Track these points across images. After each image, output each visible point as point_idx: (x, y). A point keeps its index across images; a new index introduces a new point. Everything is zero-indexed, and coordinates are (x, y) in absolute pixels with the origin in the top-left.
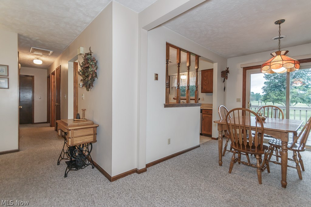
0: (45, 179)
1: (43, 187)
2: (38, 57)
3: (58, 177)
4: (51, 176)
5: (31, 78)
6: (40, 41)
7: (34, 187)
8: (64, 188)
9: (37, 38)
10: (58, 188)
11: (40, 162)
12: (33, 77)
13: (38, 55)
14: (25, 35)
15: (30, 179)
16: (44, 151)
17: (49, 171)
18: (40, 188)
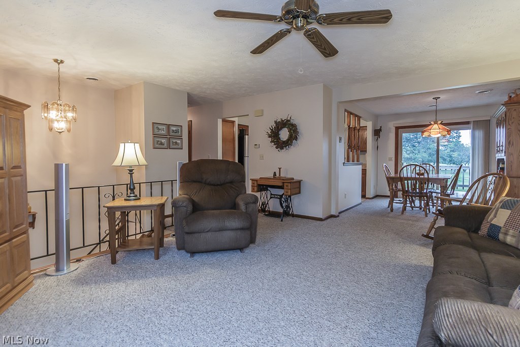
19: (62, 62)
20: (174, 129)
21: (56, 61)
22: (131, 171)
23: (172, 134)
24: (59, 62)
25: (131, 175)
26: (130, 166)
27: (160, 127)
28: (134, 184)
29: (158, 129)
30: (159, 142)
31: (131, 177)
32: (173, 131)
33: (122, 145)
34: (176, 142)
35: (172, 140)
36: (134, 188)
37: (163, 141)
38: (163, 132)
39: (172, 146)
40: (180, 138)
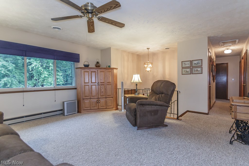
0: (214, 137)
1: (210, 141)
2: (228, 47)
3: (225, 141)
4: (220, 138)
5: (226, 65)
6: (224, 36)
7: (205, 138)
8: (225, 150)
9: (221, 34)
10: (220, 147)
11: (217, 126)
12: (227, 64)
13: (227, 46)
14: (212, 35)
15: (206, 133)
16: (224, 120)
17: (221, 134)
18: (209, 141)
19: (149, 48)
20: (196, 62)
21: (147, 49)
22: (137, 84)
23: (194, 65)
24: (148, 49)
25: (137, 86)
26: (137, 83)
27: (186, 63)
28: (137, 89)
29: (185, 64)
30: (185, 71)
31: (137, 87)
32: (195, 63)
33: (134, 75)
34: (197, 70)
35: (194, 69)
36: (137, 91)
37: (188, 70)
38: (188, 65)
39: (194, 72)
40: (201, 67)
